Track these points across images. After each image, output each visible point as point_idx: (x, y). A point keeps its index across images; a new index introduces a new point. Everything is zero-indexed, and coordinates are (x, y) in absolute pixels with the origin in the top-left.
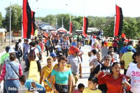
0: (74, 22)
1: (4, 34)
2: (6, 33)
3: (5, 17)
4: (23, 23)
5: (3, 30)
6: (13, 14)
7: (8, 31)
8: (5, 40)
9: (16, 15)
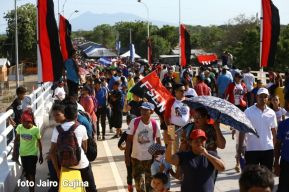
0: (156, 38)
1: (4, 69)
2: (8, 67)
3: (5, 32)
4: (39, 42)
5: (3, 62)
6: (24, 26)
7: (13, 63)
8: (6, 84)
9: (29, 28)
